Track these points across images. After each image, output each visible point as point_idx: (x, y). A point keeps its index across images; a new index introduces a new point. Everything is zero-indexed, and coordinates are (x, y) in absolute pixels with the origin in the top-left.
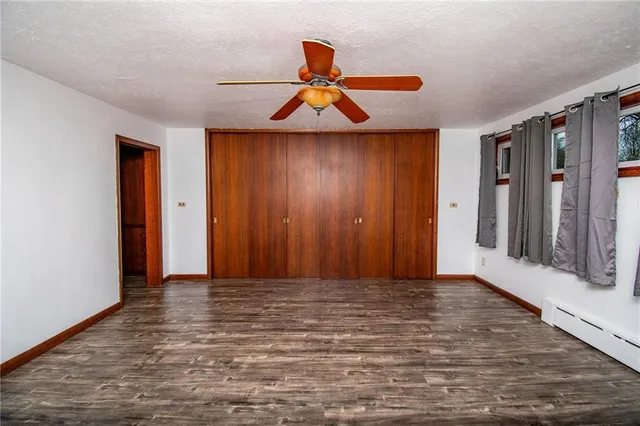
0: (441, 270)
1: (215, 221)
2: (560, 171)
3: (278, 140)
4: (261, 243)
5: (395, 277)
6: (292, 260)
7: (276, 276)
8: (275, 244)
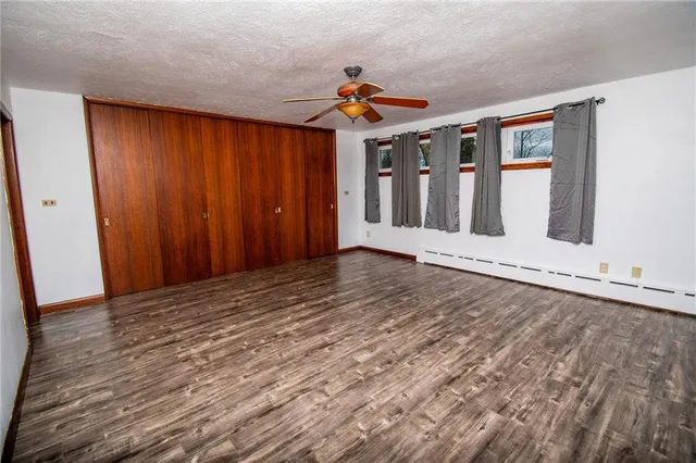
0: (341, 246)
1: (107, 223)
2: (427, 168)
3: (190, 122)
4: (177, 242)
5: (309, 257)
6: (216, 258)
7: (200, 277)
8: (195, 242)
